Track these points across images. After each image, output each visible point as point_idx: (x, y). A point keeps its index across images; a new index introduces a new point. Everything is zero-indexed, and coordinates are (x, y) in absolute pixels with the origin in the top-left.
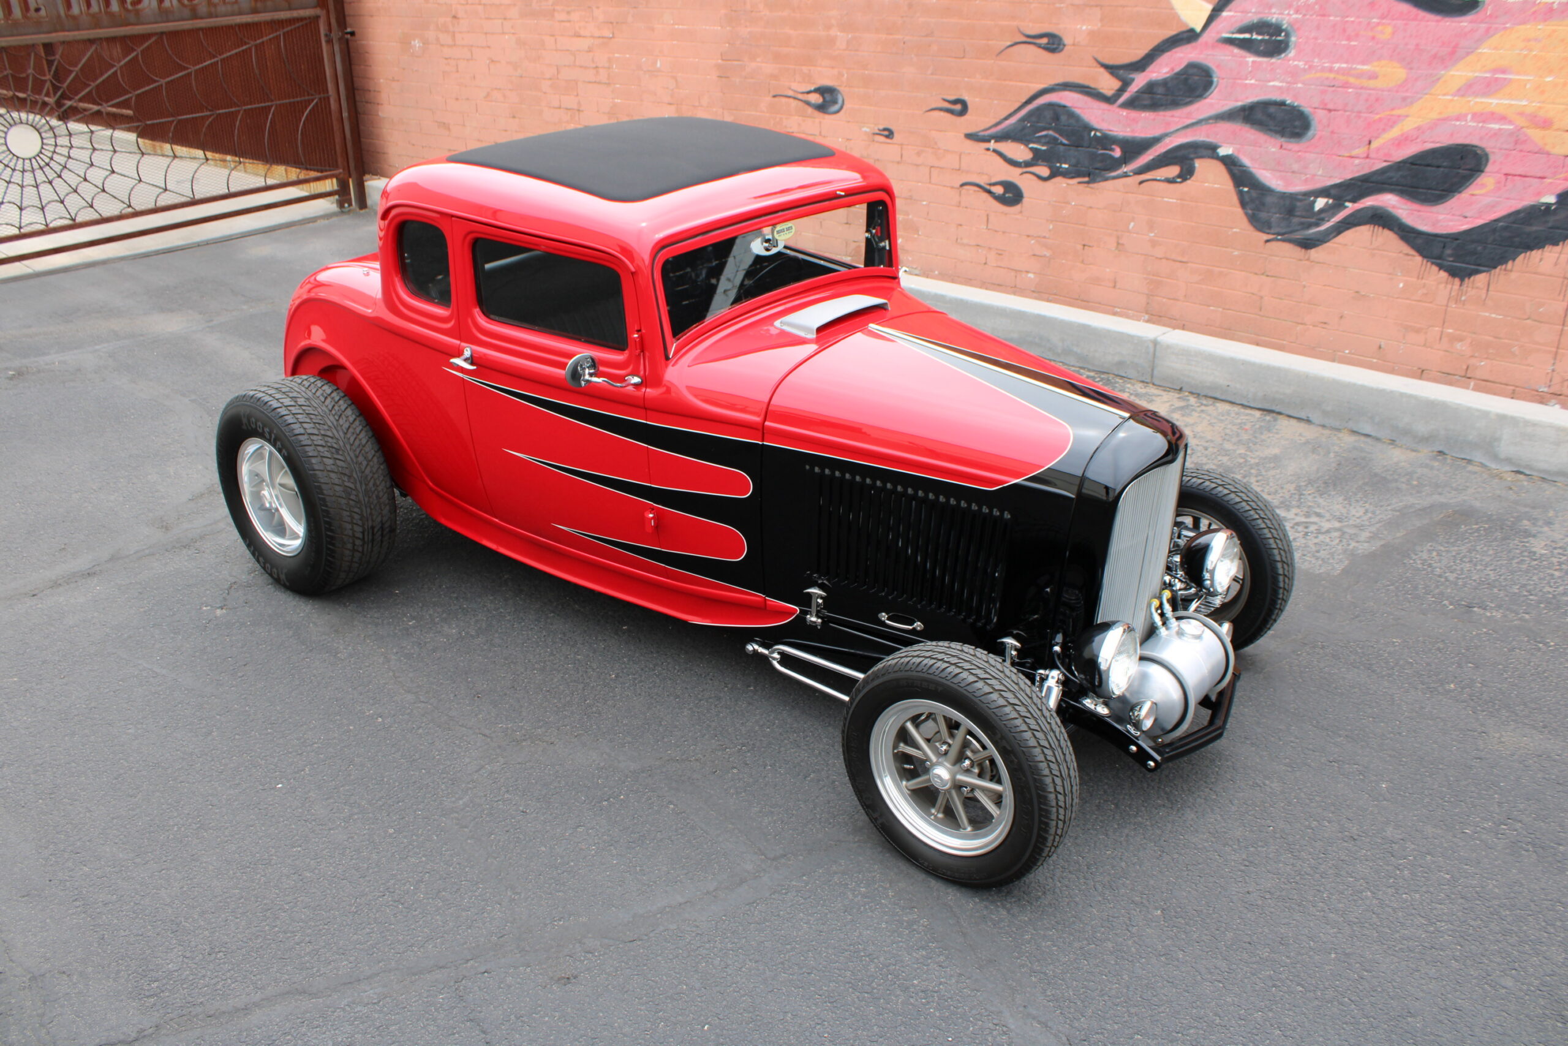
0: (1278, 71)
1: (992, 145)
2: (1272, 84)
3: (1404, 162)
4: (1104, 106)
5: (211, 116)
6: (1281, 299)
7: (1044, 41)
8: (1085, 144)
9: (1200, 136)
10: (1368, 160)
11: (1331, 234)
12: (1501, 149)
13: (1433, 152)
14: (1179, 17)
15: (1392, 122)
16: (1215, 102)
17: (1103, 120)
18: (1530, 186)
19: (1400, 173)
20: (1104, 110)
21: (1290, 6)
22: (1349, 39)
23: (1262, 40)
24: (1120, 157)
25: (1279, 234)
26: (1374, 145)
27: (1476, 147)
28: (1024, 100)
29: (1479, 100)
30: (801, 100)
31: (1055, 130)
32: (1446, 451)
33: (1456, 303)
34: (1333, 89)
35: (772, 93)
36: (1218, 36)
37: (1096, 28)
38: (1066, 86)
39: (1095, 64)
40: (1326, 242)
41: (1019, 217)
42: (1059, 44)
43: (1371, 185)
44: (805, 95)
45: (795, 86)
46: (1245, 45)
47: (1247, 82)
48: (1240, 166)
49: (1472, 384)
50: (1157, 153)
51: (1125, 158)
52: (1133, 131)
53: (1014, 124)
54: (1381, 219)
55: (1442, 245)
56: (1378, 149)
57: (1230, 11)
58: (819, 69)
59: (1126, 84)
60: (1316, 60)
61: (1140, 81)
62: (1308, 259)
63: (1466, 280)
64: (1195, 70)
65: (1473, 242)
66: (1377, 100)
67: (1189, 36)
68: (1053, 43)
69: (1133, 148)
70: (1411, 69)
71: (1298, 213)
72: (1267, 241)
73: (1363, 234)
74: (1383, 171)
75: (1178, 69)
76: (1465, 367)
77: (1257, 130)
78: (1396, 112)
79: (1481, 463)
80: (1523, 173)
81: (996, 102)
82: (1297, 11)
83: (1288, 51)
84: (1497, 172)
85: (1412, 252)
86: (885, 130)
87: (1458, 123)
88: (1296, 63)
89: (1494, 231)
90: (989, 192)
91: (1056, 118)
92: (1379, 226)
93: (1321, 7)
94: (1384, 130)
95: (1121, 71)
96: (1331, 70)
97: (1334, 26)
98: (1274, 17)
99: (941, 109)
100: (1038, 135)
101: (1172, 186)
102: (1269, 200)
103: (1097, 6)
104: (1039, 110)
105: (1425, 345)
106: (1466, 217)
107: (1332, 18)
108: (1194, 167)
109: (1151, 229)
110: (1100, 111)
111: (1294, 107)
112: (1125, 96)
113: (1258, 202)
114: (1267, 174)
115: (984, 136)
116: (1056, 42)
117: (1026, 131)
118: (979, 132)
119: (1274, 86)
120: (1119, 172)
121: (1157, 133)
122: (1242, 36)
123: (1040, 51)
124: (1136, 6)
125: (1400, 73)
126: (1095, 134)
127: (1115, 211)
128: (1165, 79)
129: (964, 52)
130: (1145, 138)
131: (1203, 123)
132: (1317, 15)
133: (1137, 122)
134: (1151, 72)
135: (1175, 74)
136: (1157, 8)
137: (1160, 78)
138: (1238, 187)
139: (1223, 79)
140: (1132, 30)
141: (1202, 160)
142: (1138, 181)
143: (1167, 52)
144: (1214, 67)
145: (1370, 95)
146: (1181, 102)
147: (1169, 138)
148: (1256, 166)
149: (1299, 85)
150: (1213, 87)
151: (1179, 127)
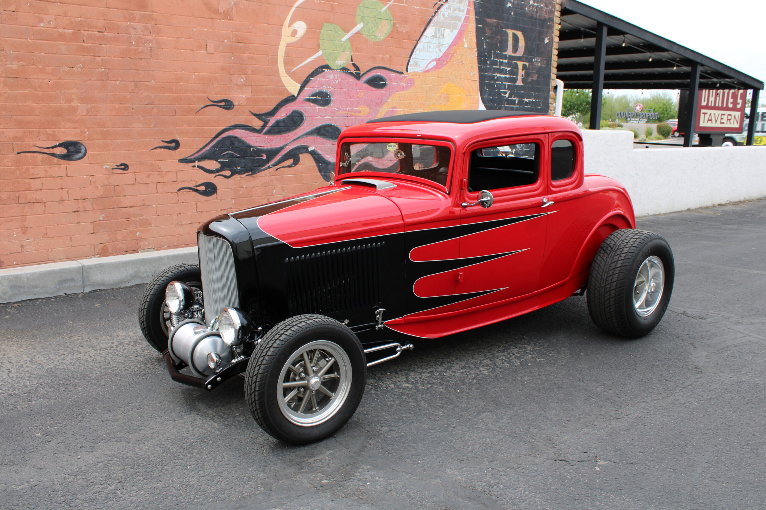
0: (328, 112)
1: (197, 163)
2: (326, 117)
4: (257, 135)
7: (223, 104)
8: (249, 155)
9: (300, 143)
14: (288, 90)
16: (306, 127)
17: (256, 142)
21: (330, 85)
22: (350, 98)
23: (321, 99)
24: (266, 159)
28: (214, 136)
30: (47, 153)
31: (232, 150)
34: (348, 118)
35: (16, 151)
36: (303, 98)
37: (249, 96)
38: (237, 127)
39: (251, 114)
41: (215, 201)
42: (231, 105)
44: (51, 149)
45: (39, 144)
46: (315, 101)
47: (317, 117)
48: (318, 154)
50: (283, 155)
51: (268, 159)
52: (271, 145)
53: (209, 150)
57: (308, 87)
58: (63, 130)
59: (266, 123)
60: (341, 107)
61: (272, 121)
64: (296, 114)
66: (362, 121)
67: (292, 99)
68: (228, 105)
69: (272, 153)
70: (370, 108)
75: (288, 114)
77: (322, 138)
81: (197, 139)
82: (332, 87)
83: (331, 104)
86: (121, 165)
88: (334, 108)
90: (197, 191)
91: (232, 144)
93: (340, 85)
95: (263, 117)
96: (346, 110)
97: (345, 93)
98: (324, 90)
99: (161, 147)
100: (223, 154)
101: (291, 168)
102: (330, 167)
103: (249, 85)
104: (222, 140)
107: (344, 90)
108: (299, 158)
109: (283, 191)
110: (255, 138)
111: (335, 126)
112: (266, 129)
113: (325, 169)
114: (328, 156)
115: (191, 159)
116: (230, 104)
117: (216, 153)
118: (188, 157)
119: (327, 118)
120: (266, 166)
121: (281, 145)
122: (313, 98)
123: (221, 109)
124: (268, 85)
125: (367, 110)
126: (253, 149)
127: (265, 186)
128: (284, 119)
129: (175, 112)
130: (277, 148)
131: (301, 137)
132: (339, 89)
133: (273, 140)
134: (277, 116)
135: (288, 116)
136: (278, 86)
137: (282, 119)
138: (318, 164)
139: (307, 117)
140: (267, 97)
141: (302, 154)
142: (276, 169)
143: (284, 106)
144: (303, 112)
145: (359, 119)
146: (291, 129)
147: (288, 146)
148: (324, 153)
149: (336, 117)
150: (304, 121)
151: (291, 141)
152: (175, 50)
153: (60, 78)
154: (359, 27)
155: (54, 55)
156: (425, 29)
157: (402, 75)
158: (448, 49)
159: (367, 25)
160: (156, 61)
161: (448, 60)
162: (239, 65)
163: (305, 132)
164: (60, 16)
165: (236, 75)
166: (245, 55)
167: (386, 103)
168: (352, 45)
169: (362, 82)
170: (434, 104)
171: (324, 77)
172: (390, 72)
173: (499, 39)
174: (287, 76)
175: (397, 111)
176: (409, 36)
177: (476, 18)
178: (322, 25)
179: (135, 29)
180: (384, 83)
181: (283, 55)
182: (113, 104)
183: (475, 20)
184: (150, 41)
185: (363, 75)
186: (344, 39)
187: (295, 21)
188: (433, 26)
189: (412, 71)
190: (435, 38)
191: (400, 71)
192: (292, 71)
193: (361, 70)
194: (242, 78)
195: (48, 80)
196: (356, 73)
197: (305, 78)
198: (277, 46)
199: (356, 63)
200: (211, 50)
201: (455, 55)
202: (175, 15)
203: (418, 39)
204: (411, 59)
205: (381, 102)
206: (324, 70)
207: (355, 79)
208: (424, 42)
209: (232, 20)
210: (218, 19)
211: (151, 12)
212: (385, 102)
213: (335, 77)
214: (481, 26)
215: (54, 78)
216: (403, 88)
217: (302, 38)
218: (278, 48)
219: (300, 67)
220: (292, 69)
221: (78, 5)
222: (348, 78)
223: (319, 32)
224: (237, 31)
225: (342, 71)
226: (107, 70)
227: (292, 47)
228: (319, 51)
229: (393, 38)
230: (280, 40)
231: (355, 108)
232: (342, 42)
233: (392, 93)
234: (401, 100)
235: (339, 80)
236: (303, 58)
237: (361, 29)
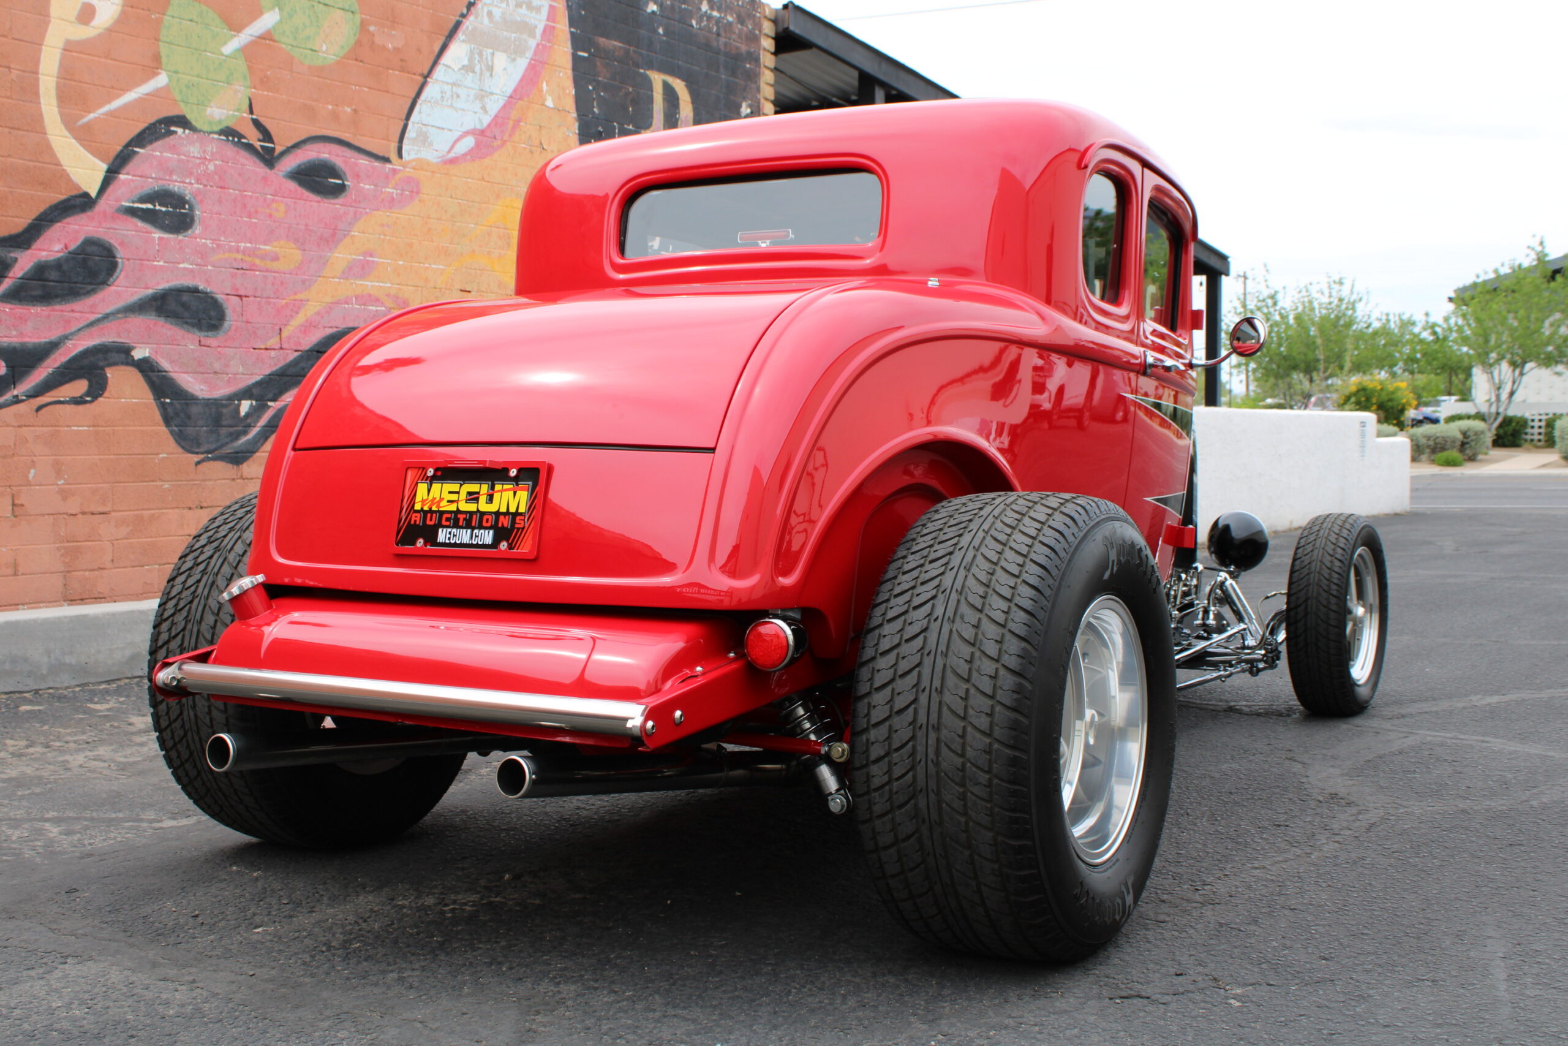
0: (186, 249)
2: (182, 266)
9: (107, 335)
10: (281, 351)
11: (259, 441)
14: (68, 175)
15: (297, 307)
16: (124, 289)
19: (310, 362)
21: (191, 174)
22: (250, 216)
23: (167, 213)
24: (6, 374)
25: (208, 452)
26: (285, 334)
29: (358, 282)
34: (242, 271)
36: (117, 205)
40: (255, 451)
43: (288, 378)
46: (149, 217)
47: (156, 263)
48: (159, 371)
50: (57, 365)
51: (13, 377)
52: (21, 335)
56: (289, 338)
57: (128, 174)
59: (6, 267)
60: (222, 239)
61: (24, 262)
62: (242, 478)
64: (94, 249)
66: (282, 283)
67: (81, 203)
69: (23, 360)
70: (304, 250)
71: (224, 423)
72: (198, 463)
74: (293, 363)
75: (73, 247)
77: (172, 324)
78: (299, 296)
82: (198, 181)
83: (192, 227)
87: (347, 306)
93: (220, 177)
94: (292, 316)
96: (238, 250)
97: (235, 200)
98: (176, 187)
101: (81, 408)
102: (195, 410)
107: (231, 191)
108: (106, 379)
109: (59, 473)
111: (206, 293)
112: (6, 284)
113: (182, 415)
114: (189, 378)
119: (185, 269)
120: (5, 397)
121: (53, 336)
122: (144, 206)
124: (9, 156)
125: (297, 255)
128: (59, 260)
130: (40, 344)
131: (111, 318)
132: (217, 187)
133: (26, 320)
134: (40, 250)
135: (70, 253)
136: (39, 162)
137: (52, 258)
138: (159, 399)
139: (128, 260)
140: (6, 189)
141: (114, 368)
142: (36, 407)
143: (58, 221)
144: (116, 245)
145: (275, 277)
146: (82, 291)
147: (70, 342)
148: (177, 370)
149: (210, 268)
150: (118, 271)
151: (82, 325)
154: (269, 20)
156: (444, 48)
157: (388, 166)
158: (504, 106)
159: (291, 17)
161: (506, 138)
163: (121, 304)
167: (347, 240)
168: (250, 68)
169: (281, 174)
170: (473, 251)
171: (173, 149)
172: (356, 154)
173: (630, 93)
174: (67, 134)
175: (377, 262)
176: (402, 60)
177: (572, 33)
178: (168, 3)
180: (339, 182)
181: (55, 75)
183: (569, 36)
185: (283, 154)
186: (227, 50)
188: (463, 41)
189: (413, 156)
190: (471, 74)
191: (381, 154)
192: (80, 123)
193: (275, 139)
196: (262, 147)
197: (119, 148)
198: (37, 44)
199: (262, 120)
201: (522, 124)
203: (426, 72)
204: (410, 123)
205: (334, 235)
206: (173, 128)
207: (262, 165)
208: (443, 82)
212: (345, 236)
213: (204, 152)
214: (586, 55)
216: (391, 202)
217: (110, 30)
218: (40, 51)
219: (106, 114)
220: (83, 117)
222: (242, 160)
223: (159, 22)
225: (224, 138)
227: (81, 52)
228: (158, 74)
229: (361, 61)
230: (46, 30)
231: (262, 247)
232: (222, 55)
233: (361, 213)
234: (385, 235)
235: (217, 162)
236: (112, 87)
237: (274, 27)
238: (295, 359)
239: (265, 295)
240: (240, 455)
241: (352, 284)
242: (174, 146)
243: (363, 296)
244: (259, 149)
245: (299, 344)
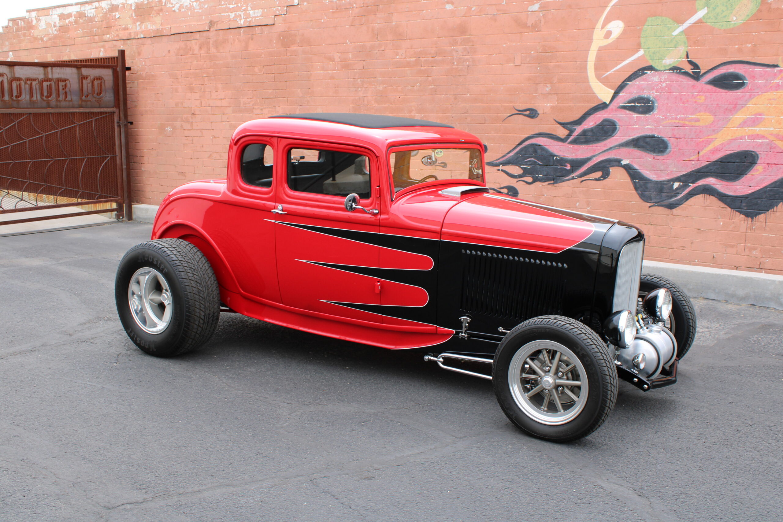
0: (649, 120)
1: (501, 167)
2: (647, 127)
3: (717, 161)
5: (52, 160)
6: (660, 236)
7: (528, 112)
8: (551, 164)
9: (611, 155)
10: (699, 162)
11: (683, 200)
12: (764, 152)
13: (731, 155)
14: (598, 97)
15: (709, 142)
16: (619, 138)
17: (560, 151)
18: (780, 169)
19: (716, 167)
20: (560, 145)
21: (653, 89)
22: (683, 103)
23: (641, 106)
24: (570, 169)
25: (656, 203)
26: (701, 154)
27: (752, 151)
28: (518, 143)
29: (750, 129)
31: (535, 158)
32: (755, 304)
33: (750, 231)
34: (678, 127)
36: (619, 105)
37: (554, 105)
38: (540, 135)
39: (555, 123)
40: (681, 205)
42: (536, 114)
43: (702, 174)
46: (632, 109)
47: (634, 127)
48: (633, 169)
49: (763, 271)
50: (589, 166)
51: (573, 170)
52: (576, 155)
53: (512, 156)
54: (708, 191)
55: (740, 201)
56: (703, 156)
57: (623, 93)
59: (571, 132)
60: (668, 114)
61: (579, 130)
62: (672, 214)
63: (754, 218)
64: (607, 123)
65: (755, 198)
66: (700, 132)
67: (603, 106)
68: (532, 114)
69: (577, 164)
70: (715, 116)
71: (665, 191)
72: (650, 207)
73: (699, 199)
74: (707, 167)
75: (598, 123)
76: (759, 263)
77: (641, 150)
78: (711, 137)
79: (774, 308)
80: (776, 163)
81: (502, 145)
82: (657, 91)
83: (654, 111)
84: (763, 163)
85: (726, 206)
86: (442, 163)
87: (741, 140)
88: (658, 116)
89: (765, 192)
90: (500, 192)
91: (535, 151)
92: (707, 194)
93: (669, 89)
94: (705, 146)
95: (569, 125)
96: (676, 119)
97: (676, 97)
98: (645, 95)
100: (525, 161)
101: (598, 182)
102: (649, 185)
103: (555, 94)
104: (525, 147)
105: (737, 254)
106: (750, 187)
107: (674, 93)
108: (609, 172)
109: (588, 205)
110: (559, 146)
111: (659, 138)
112: (571, 138)
114: (648, 172)
115: (496, 163)
116: (534, 113)
117: (519, 159)
118: (494, 161)
119: (648, 128)
120: (570, 177)
121: (589, 156)
122: (630, 105)
123: (526, 118)
124: (575, 93)
125: (711, 118)
126: (556, 158)
127: (568, 197)
128: (592, 128)
129: (485, 120)
130: (583, 159)
131: (613, 149)
132: (667, 93)
133: (578, 150)
134: (585, 125)
135: (597, 125)
136: (586, 93)
137: (589, 128)
138: (633, 180)
139: (622, 126)
140: (573, 105)
141: (613, 168)
142: (580, 181)
143: (592, 114)
144: (617, 121)
145: (696, 129)
146: (601, 139)
147: (596, 158)
148: (642, 169)
149: (661, 127)
150: (617, 131)
151: (600, 152)
152: (487, 66)
153: (406, 95)
154: (700, 14)
155: (403, 78)
157: (777, 69)
159: (714, 9)
160: (471, 76)
162: (545, 74)
163: (618, 143)
164: (409, 49)
165: (542, 85)
166: (552, 64)
167: (743, 109)
168: (688, 39)
169: (703, 82)
171: (645, 80)
172: (753, 67)
174: (598, 81)
175: (764, 118)
178: (646, 20)
179: (457, 51)
180: (741, 81)
181: (594, 60)
182: (438, 113)
184: (467, 60)
186: (675, 33)
187: (610, 22)
191: (771, 64)
192: (603, 77)
193: (701, 68)
194: (547, 87)
195: (399, 97)
196: (693, 72)
197: (620, 83)
198: (587, 51)
199: (693, 60)
200: (518, 62)
202: (489, 35)
205: (735, 107)
206: (645, 72)
207: (692, 80)
209: (540, 31)
210: (527, 32)
211: (469, 35)
212: (742, 107)
213: (661, 79)
215: (402, 95)
216: (778, 87)
217: (618, 39)
218: (588, 53)
219: (615, 71)
220: (604, 74)
221: (420, 39)
222: (680, 79)
223: (641, 29)
224: (544, 42)
225: (672, 71)
226: (436, 87)
227: (605, 50)
228: (640, 51)
229: (760, 20)
230: (591, 45)
231: (690, 116)
232: (673, 36)
233: (754, 95)
234: (771, 104)
235: (667, 82)
236: (618, 60)
237: (703, 16)
238: (706, 165)
239: (690, 137)
240: (672, 205)
241: (746, 130)
242: (645, 79)
243: (753, 135)
244: (691, 73)
245: (709, 158)
